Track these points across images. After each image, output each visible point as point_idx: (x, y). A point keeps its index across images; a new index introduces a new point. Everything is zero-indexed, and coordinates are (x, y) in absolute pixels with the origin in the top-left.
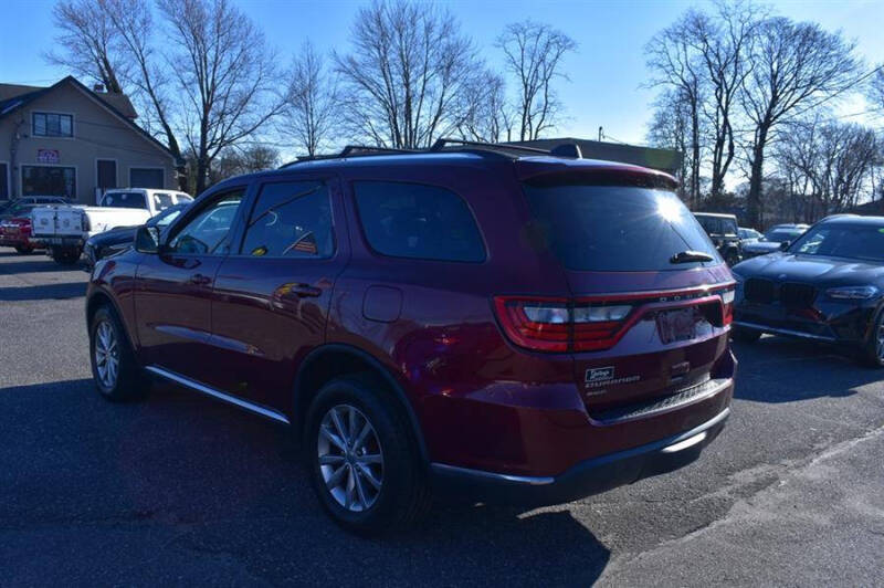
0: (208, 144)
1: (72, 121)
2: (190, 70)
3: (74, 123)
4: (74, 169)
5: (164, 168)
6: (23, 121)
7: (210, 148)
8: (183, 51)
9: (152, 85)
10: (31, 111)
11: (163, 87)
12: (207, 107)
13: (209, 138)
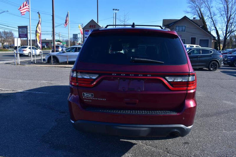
0: (228, 32)
1: (185, 27)
2: (224, 11)
3: (186, 28)
4: (185, 40)
5: (209, 39)
6: (173, 28)
7: (228, 33)
8: (222, 6)
9: (212, 16)
10: (176, 25)
11: (215, 16)
12: (228, 21)
13: (228, 30)
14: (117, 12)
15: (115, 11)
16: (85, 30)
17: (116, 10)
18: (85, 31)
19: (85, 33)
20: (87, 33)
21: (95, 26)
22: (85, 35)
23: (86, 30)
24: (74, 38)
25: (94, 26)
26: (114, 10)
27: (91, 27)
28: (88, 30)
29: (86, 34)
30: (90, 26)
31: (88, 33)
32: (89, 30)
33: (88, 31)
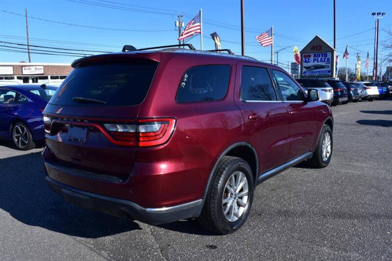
14: (380, 17)
15: (376, 17)
16: (303, 55)
17: (379, 14)
18: (305, 56)
19: (304, 59)
20: (307, 59)
21: (321, 46)
22: (303, 62)
23: (306, 54)
24: (293, 69)
25: (319, 48)
26: (374, 14)
27: (314, 50)
28: (308, 54)
29: (306, 62)
30: (313, 48)
31: (309, 60)
32: (311, 54)
33: (310, 56)
